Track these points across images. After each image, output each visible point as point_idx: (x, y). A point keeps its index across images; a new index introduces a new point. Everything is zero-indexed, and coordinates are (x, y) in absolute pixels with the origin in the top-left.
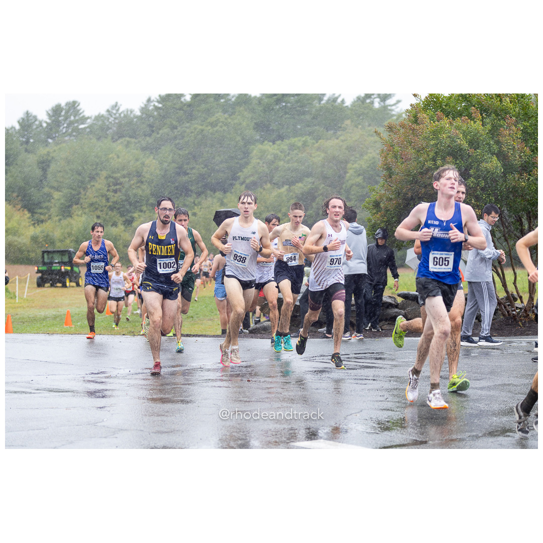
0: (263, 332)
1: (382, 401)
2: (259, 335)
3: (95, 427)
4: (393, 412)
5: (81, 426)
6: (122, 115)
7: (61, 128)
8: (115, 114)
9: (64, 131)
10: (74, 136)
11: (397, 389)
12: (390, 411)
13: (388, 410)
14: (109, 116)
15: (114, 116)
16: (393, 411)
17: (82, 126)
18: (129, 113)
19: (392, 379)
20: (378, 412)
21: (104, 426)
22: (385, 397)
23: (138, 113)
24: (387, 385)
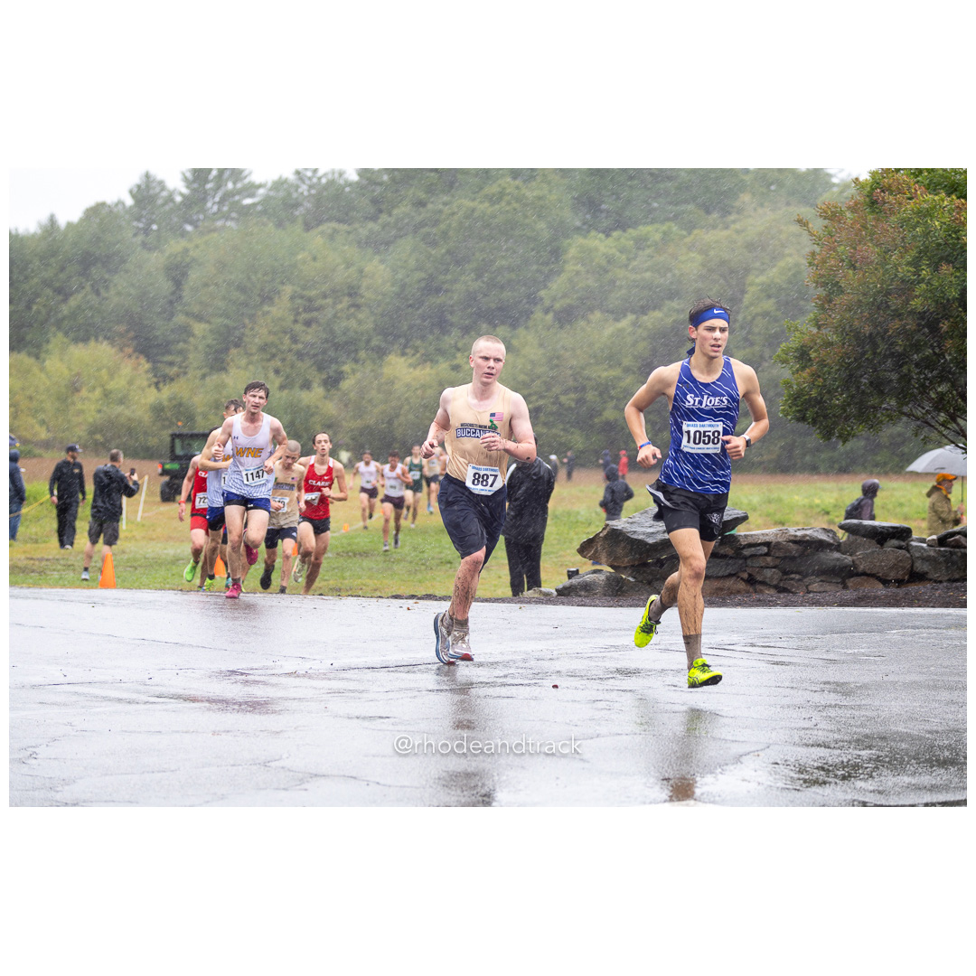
0: (583, 593)
1: (807, 729)
2: (576, 599)
3: (267, 769)
4: (829, 750)
5: (240, 768)
6: (324, 181)
7: (209, 204)
8: (310, 179)
9: (215, 208)
10: (232, 219)
11: (836, 705)
12: (823, 748)
13: (819, 745)
14: (299, 183)
15: (308, 182)
16: (829, 748)
17: (248, 201)
18: (336, 175)
19: (827, 686)
20: (799, 749)
21: (283, 768)
22: (814, 721)
23: (354, 177)
24: (817, 698)
